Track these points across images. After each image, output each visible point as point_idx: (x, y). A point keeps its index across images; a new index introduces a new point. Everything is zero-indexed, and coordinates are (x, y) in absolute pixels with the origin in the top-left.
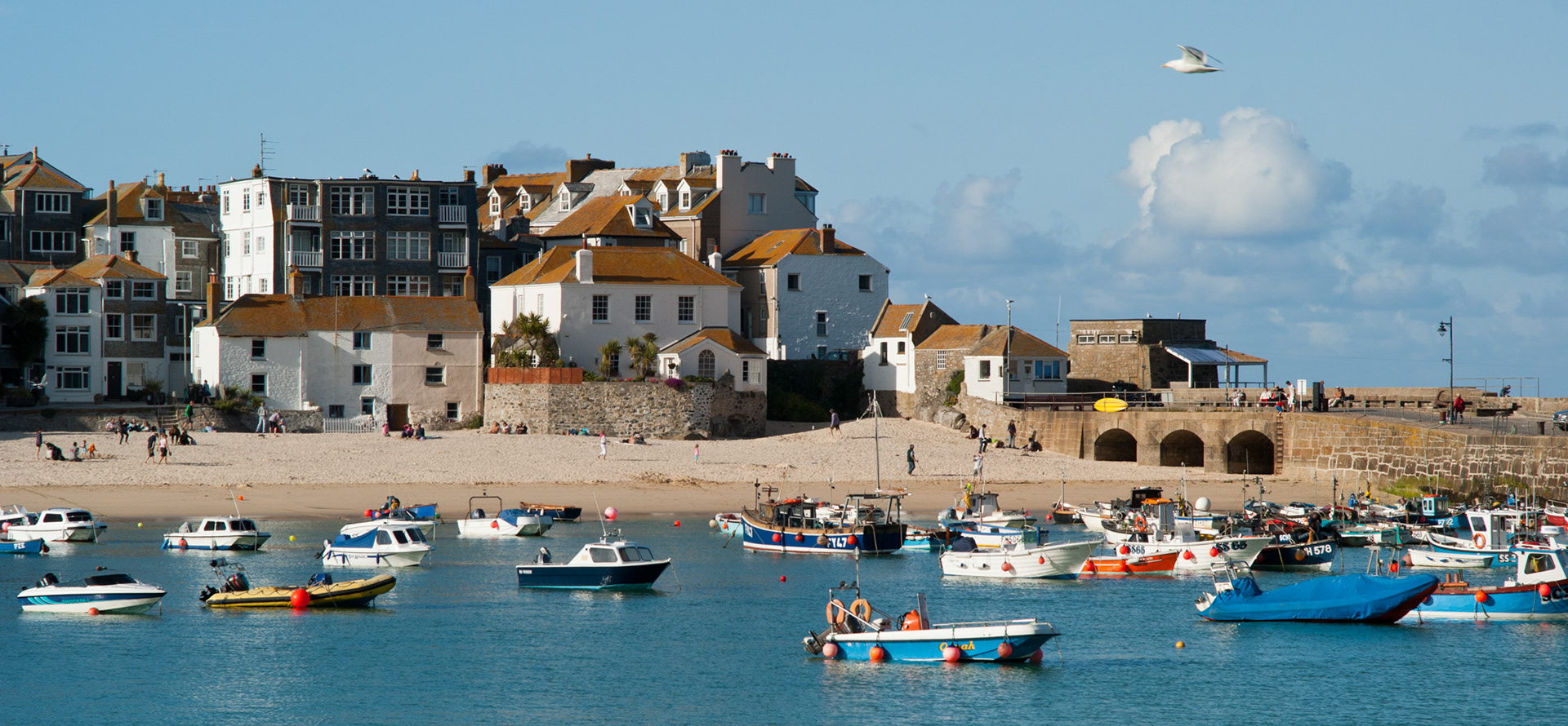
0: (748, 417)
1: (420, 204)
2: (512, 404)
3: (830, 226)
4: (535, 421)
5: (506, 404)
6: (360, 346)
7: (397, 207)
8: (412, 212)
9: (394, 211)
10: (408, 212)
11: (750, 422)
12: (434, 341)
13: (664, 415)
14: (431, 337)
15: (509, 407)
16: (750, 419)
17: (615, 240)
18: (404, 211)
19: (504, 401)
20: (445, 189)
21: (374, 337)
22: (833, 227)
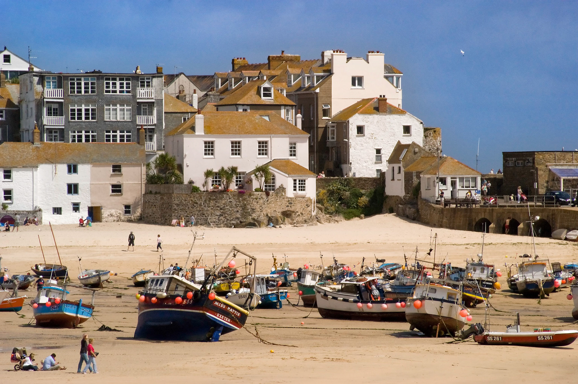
0: (297, 212)
1: (125, 87)
2: (155, 205)
3: (384, 96)
4: (166, 216)
5: (152, 205)
6: (71, 172)
7: (111, 89)
8: (120, 92)
9: (109, 92)
10: (118, 92)
11: (299, 215)
12: (117, 169)
13: (237, 211)
14: (114, 167)
15: (153, 208)
16: (299, 213)
17: (249, 107)
18: (115, 92)
19: (151, 204)
20: (143, 78)
21: (80, 167)
22: (386, 97)
